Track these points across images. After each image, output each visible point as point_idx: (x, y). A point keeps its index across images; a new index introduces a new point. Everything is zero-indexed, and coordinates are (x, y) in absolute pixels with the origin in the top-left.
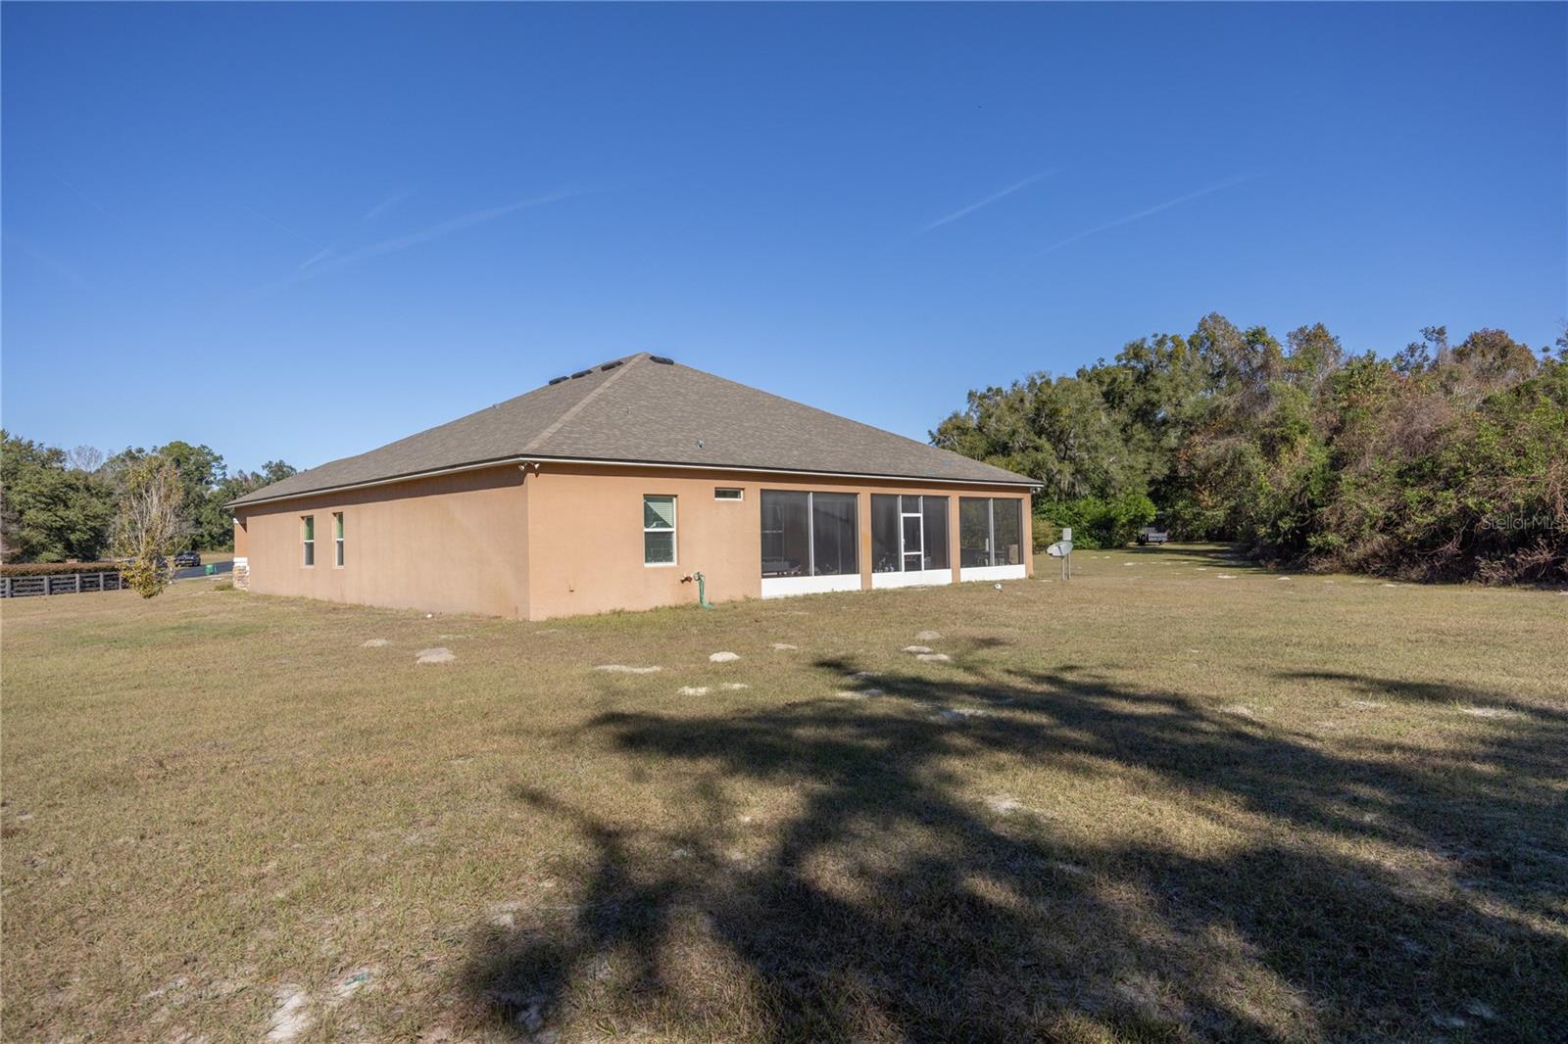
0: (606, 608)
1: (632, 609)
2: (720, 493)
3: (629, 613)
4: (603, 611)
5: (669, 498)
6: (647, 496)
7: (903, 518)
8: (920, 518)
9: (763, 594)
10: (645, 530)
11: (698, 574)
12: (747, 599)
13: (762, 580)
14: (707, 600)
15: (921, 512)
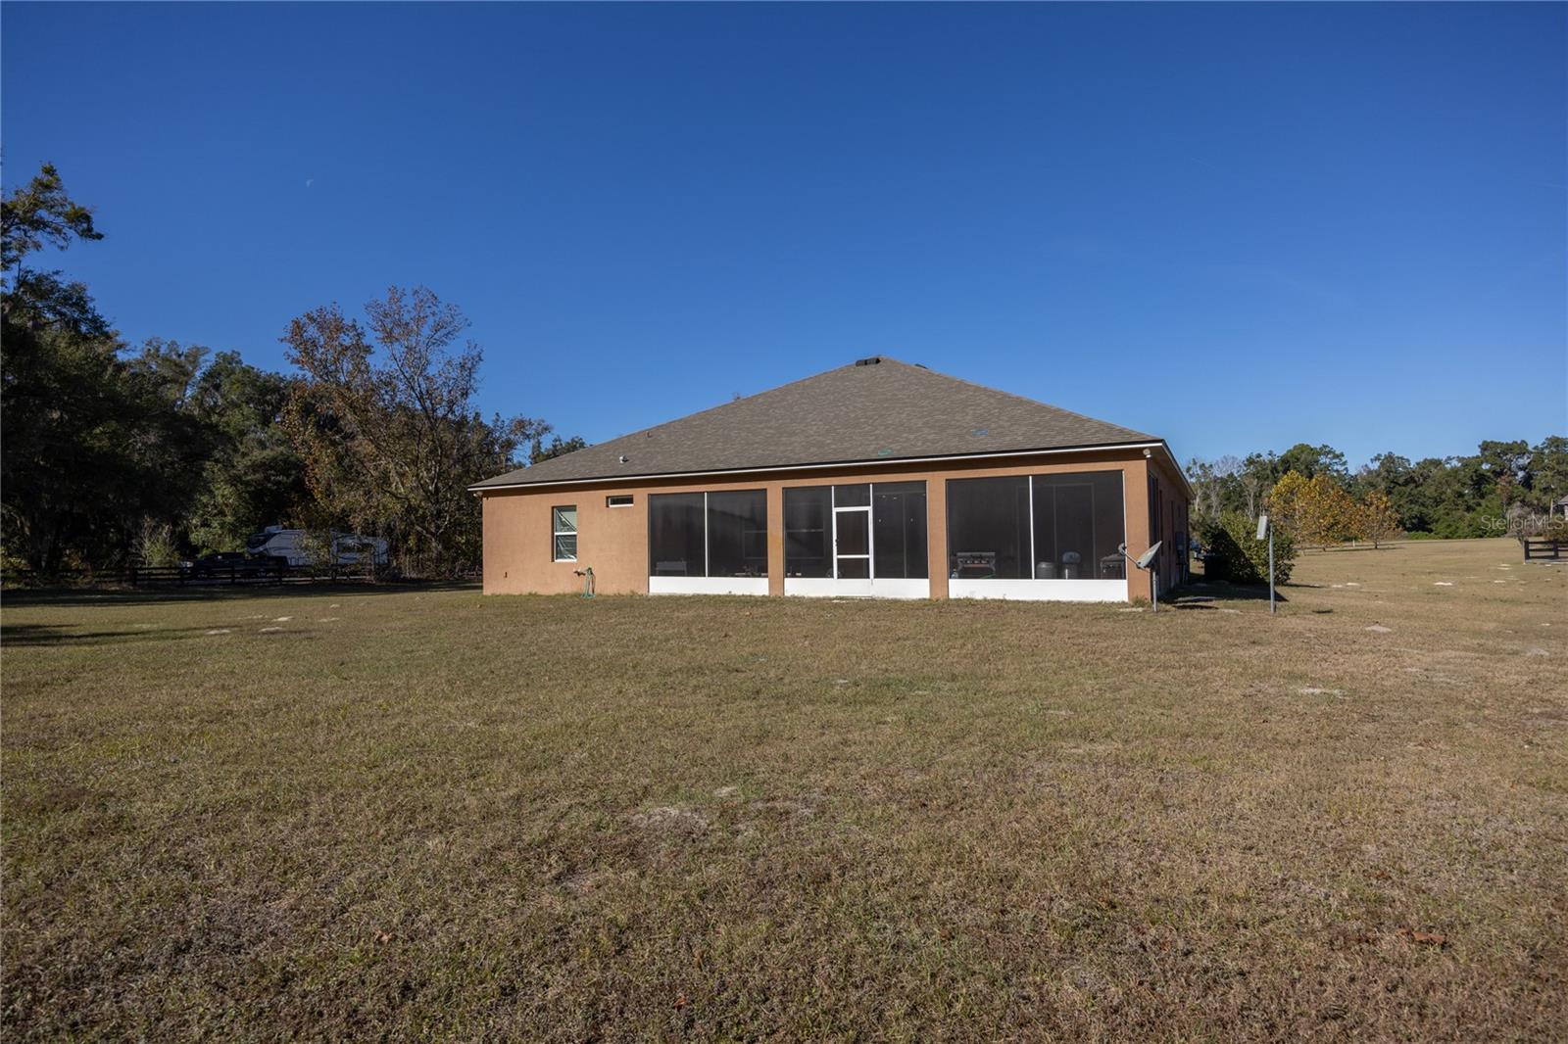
0: (526, 591)
1: (541, 594)
2: (616, 501)
3: (540, 596)
4: (524, 593)
5: (572, 508)
6: (553, 508)
7: (837, 513)
8: (867, 512)
9: (651, 591)
10: (556, 534)
11: (590, 569)
12: (633, 594)
13: (651, 578)
14: (597, 591)
15: (869, 505)
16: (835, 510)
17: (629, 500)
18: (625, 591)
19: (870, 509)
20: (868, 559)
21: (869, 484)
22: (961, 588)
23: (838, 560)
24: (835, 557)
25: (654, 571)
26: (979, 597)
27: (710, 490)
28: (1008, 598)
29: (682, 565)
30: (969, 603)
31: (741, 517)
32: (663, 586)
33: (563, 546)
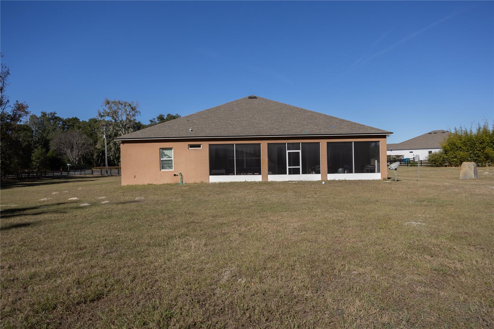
0: (146, 183)
1: (155, 184)
2: (191, 146)
3: (154, 185)
4: (145, 184)
5: (170, 149)
6: (160, 148)
7: (288, 153)
8: (299, 152)
9: (210, 181)
10: (161, 159)
11: (181, 173)
12: (202, 183)
13: (210, 176)
14: (184, 182)
15: (300, 150)
16: (287, 151)
17: (199, 146)
18: (198, 181)
19: (300, 151)
20: (300, 168)
21: (300, 143)
22: (331, 177)
23: (289, 168)
24: (288, 167)
25: (211, 174)
26: (337, 179)
27: (236, 143)
28: (346, 179)
29: (224, 171)
30: (334, 181)
31: (250, 153)
32: (215, 179)
33: (165, 164)
